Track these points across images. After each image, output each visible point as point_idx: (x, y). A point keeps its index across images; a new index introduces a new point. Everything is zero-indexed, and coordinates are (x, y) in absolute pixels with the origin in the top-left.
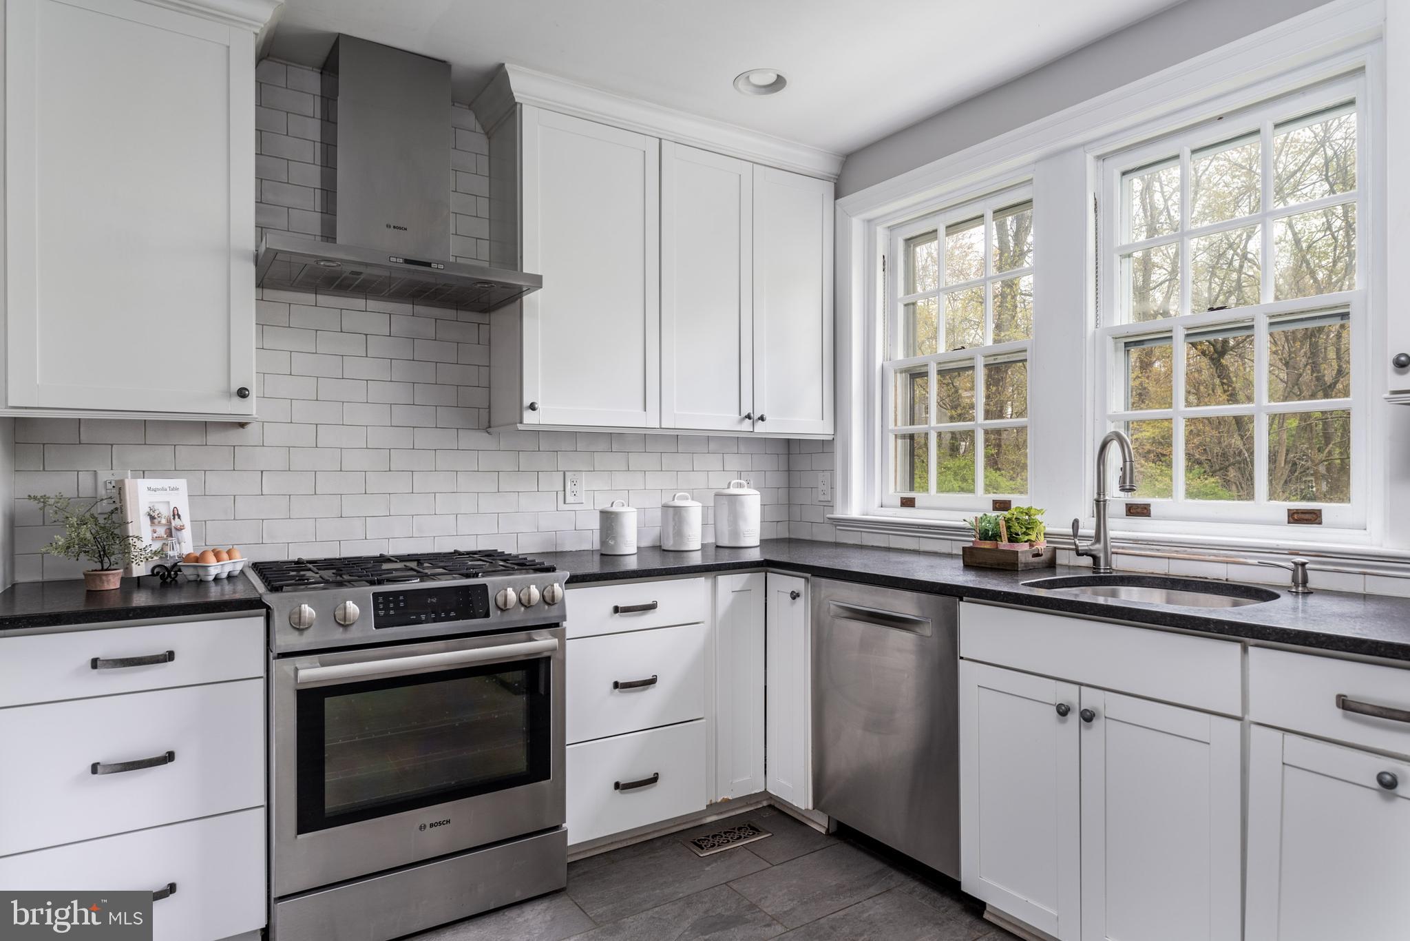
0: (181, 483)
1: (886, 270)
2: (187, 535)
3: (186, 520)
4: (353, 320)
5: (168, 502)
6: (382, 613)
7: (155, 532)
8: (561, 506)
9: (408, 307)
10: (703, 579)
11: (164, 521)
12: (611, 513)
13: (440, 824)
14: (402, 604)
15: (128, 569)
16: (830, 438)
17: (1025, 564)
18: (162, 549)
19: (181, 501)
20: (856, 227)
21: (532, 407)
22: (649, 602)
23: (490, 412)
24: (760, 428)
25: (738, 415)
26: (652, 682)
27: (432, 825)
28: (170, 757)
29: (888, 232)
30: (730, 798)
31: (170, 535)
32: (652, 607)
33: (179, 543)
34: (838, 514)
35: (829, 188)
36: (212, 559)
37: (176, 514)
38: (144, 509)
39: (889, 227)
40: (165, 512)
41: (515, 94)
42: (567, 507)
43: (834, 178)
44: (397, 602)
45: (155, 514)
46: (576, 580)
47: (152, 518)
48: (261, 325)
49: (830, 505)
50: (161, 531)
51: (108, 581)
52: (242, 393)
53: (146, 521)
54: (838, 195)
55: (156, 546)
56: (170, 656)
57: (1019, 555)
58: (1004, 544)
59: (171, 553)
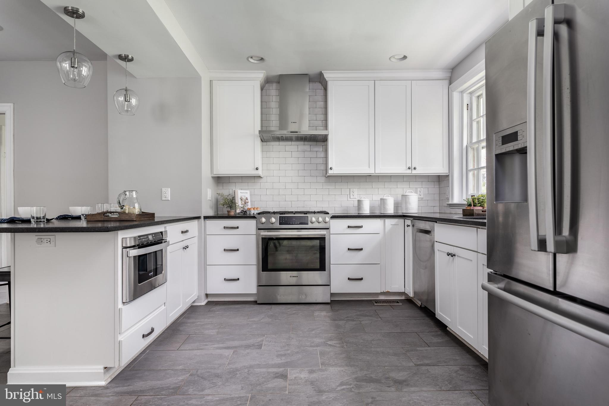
0: (248, 192)
1: (469, 109)
2: (249, 204)
3: (249, 200)
4: (288, 148)
5: (245, 196)
6: (281, 221)
7: (242, 203)
8: (349, 199)
9: (302, 143)
10: (380, 220)
11: (244, 200)
12: (360, 200)
13: (295, 277)
14: (286, 220)
15: (236, 211)
16: (447, 174)
17: (477, 214)
18: (243, 207)
19: (248, 196)
20: (456, 96)
21: (331, 169)
22: (360, 225)
23: (326, 171)
24: (414, 172)
25: (405, 168)
26: (361, 249)
27: (293, 277)
28: (238, 250)
29: (469, 95)
30: (390, 291)
31: (245, 203)
32: (361, 227)
33: (247, 206)
34: (450, 202)
35: (446, 82)
36: (252, 210)
37: (247, 199)
38: (239, 197)
39: (470, 93)
40: (244, 198)
41: (326, 79)
42: (350, 199)
43: (449, 78)
44: (285, 219)
45: (242, 199)
46: (334, 217)
47: (241, 199)
48: (263, 151)
49: (448, 199)
50: (243, 202)
51: (231, 213)
52: (257, 169)
53: (240, 200)
54: (450, 83)
55: (242, 206)
56: (238, 228)
57: (474, 210)
58: (472, 208)
59: (245, 208)
